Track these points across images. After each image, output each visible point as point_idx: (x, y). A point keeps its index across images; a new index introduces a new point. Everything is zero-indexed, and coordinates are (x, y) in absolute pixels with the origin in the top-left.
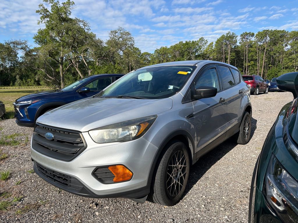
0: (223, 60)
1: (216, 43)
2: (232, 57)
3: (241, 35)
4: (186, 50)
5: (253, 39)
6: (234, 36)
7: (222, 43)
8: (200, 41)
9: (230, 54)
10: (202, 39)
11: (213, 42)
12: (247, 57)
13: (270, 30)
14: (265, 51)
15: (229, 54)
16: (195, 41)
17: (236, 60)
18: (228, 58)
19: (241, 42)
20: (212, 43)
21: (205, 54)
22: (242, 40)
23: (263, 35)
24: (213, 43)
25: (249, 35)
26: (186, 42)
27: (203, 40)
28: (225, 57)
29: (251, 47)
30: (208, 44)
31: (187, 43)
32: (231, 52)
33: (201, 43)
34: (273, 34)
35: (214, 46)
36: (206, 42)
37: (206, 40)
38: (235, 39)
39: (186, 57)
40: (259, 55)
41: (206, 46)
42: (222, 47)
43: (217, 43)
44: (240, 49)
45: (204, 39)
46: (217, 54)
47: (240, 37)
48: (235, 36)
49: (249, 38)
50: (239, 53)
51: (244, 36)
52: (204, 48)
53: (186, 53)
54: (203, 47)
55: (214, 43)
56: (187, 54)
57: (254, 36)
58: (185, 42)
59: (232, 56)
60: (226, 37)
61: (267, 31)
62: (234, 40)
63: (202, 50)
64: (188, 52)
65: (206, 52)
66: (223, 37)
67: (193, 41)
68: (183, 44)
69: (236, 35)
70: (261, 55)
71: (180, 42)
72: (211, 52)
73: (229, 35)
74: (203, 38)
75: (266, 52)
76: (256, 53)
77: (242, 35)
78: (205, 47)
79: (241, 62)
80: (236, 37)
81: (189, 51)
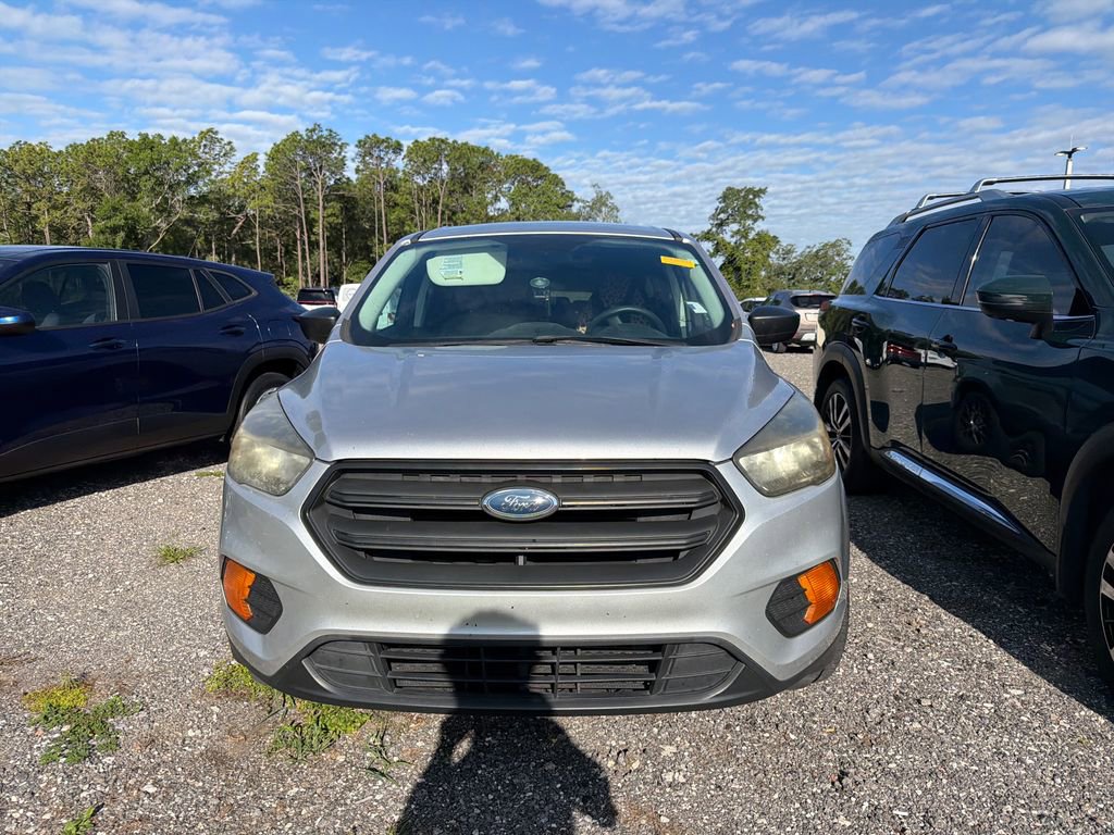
0: (301, 226)
1: (271, 157)
2: (331, 219)
3: (360, 142)
4: (146, 172)
5: (400, 163)
6: (336, 144)
7: (293, 162)
8: (204, 142)
9: (324, 208)
10: (209, 136)
11: (257, 154)
12: (384, 222)
13: (450, 141)
14: (440, 208)
15: (321, 208)
16: (185, 141)
17: (344, 230)
18: (317, 221)
19: (361, 167)
20: (254, 157)
21: (229, 197)
22: (363, 161)
23: (428, 153)
24: (258, 157)
25: (386, 147)
26: (145, 137)
27: (214, 141)
28: (307, 213)
29: (395, 189)
30: (239, 157)
31: (147, 143)
32: (326, 199)
33: (207, 150)
34: (462, 153)
35: (262, 169)
36: (228, 148)
37: (226, 141)
38: (340, 153)
39: (146, 199)
40: (421, 222)
41: (229, 164)
42: (292, 177)
43: (273, 159)
44: (356, 193)
45: (219, 136)
46: (275, 202)
47: (357, 150)
48: (339, 143)
49: (386, 160)
50: (354, 208)
51: (369, 146)
52: (222, 173)
53: (146, 184)
54: (216, 167)
55: (262, 159)
56: (153, 189)
57: (403, 154)
58: (137, 139)
59: (329, 216)
60: (307, 141)
61: (443, 141)
62: (336, 158)
63: (213, 177)
64: (157, 178)
65: (232, 190)
66: (294, 138)
67: (174, 138)
68: (132, 143)
69: (340, 140)
70: (427, 223)
71: (112, 135)
72: (254, 191)
73: (315, 137)
74: (216, 133)
75: (443, 213)
76: (413, 212)
77: (360, 144)
78: (227, 168)
79: (362, 238)
80: (341, 147)
81: (158, 174)
